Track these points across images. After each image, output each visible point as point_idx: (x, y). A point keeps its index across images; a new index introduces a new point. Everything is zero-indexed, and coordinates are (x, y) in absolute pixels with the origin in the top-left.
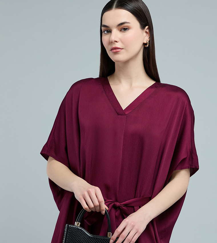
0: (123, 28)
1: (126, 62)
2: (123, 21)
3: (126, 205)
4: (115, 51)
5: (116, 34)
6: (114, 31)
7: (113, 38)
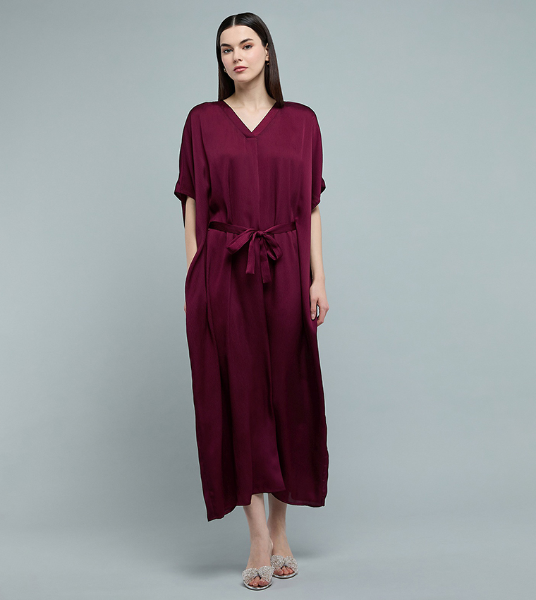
0: (246, 45)
1: (248, 84)
2: (245, 39)
3: (269, 233)
4: (239, 70)
5: (239, 52)
6: (237, 49)
7: (237, 57)
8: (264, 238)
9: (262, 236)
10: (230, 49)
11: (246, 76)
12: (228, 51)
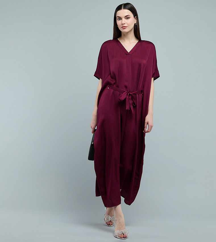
2: (127, 15)
6: (123, 19)
7: (123, 22)
8: (132, 96)
9: (131, 95)
10: (120, 18)
11: (126, 30)
12: (120, 19)
